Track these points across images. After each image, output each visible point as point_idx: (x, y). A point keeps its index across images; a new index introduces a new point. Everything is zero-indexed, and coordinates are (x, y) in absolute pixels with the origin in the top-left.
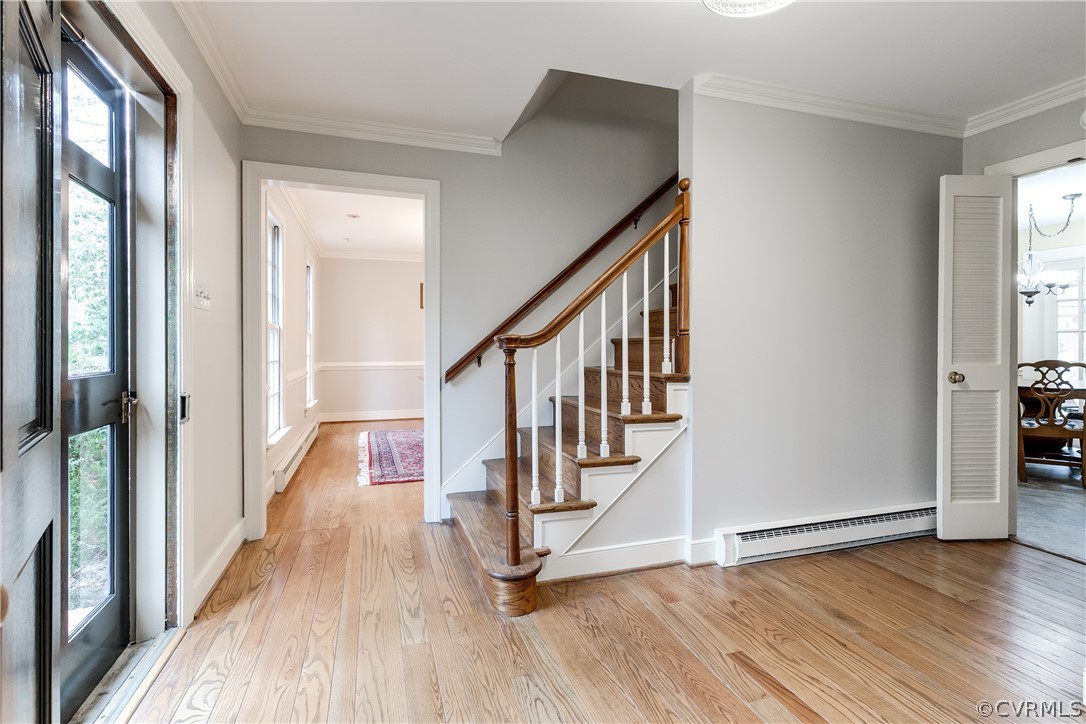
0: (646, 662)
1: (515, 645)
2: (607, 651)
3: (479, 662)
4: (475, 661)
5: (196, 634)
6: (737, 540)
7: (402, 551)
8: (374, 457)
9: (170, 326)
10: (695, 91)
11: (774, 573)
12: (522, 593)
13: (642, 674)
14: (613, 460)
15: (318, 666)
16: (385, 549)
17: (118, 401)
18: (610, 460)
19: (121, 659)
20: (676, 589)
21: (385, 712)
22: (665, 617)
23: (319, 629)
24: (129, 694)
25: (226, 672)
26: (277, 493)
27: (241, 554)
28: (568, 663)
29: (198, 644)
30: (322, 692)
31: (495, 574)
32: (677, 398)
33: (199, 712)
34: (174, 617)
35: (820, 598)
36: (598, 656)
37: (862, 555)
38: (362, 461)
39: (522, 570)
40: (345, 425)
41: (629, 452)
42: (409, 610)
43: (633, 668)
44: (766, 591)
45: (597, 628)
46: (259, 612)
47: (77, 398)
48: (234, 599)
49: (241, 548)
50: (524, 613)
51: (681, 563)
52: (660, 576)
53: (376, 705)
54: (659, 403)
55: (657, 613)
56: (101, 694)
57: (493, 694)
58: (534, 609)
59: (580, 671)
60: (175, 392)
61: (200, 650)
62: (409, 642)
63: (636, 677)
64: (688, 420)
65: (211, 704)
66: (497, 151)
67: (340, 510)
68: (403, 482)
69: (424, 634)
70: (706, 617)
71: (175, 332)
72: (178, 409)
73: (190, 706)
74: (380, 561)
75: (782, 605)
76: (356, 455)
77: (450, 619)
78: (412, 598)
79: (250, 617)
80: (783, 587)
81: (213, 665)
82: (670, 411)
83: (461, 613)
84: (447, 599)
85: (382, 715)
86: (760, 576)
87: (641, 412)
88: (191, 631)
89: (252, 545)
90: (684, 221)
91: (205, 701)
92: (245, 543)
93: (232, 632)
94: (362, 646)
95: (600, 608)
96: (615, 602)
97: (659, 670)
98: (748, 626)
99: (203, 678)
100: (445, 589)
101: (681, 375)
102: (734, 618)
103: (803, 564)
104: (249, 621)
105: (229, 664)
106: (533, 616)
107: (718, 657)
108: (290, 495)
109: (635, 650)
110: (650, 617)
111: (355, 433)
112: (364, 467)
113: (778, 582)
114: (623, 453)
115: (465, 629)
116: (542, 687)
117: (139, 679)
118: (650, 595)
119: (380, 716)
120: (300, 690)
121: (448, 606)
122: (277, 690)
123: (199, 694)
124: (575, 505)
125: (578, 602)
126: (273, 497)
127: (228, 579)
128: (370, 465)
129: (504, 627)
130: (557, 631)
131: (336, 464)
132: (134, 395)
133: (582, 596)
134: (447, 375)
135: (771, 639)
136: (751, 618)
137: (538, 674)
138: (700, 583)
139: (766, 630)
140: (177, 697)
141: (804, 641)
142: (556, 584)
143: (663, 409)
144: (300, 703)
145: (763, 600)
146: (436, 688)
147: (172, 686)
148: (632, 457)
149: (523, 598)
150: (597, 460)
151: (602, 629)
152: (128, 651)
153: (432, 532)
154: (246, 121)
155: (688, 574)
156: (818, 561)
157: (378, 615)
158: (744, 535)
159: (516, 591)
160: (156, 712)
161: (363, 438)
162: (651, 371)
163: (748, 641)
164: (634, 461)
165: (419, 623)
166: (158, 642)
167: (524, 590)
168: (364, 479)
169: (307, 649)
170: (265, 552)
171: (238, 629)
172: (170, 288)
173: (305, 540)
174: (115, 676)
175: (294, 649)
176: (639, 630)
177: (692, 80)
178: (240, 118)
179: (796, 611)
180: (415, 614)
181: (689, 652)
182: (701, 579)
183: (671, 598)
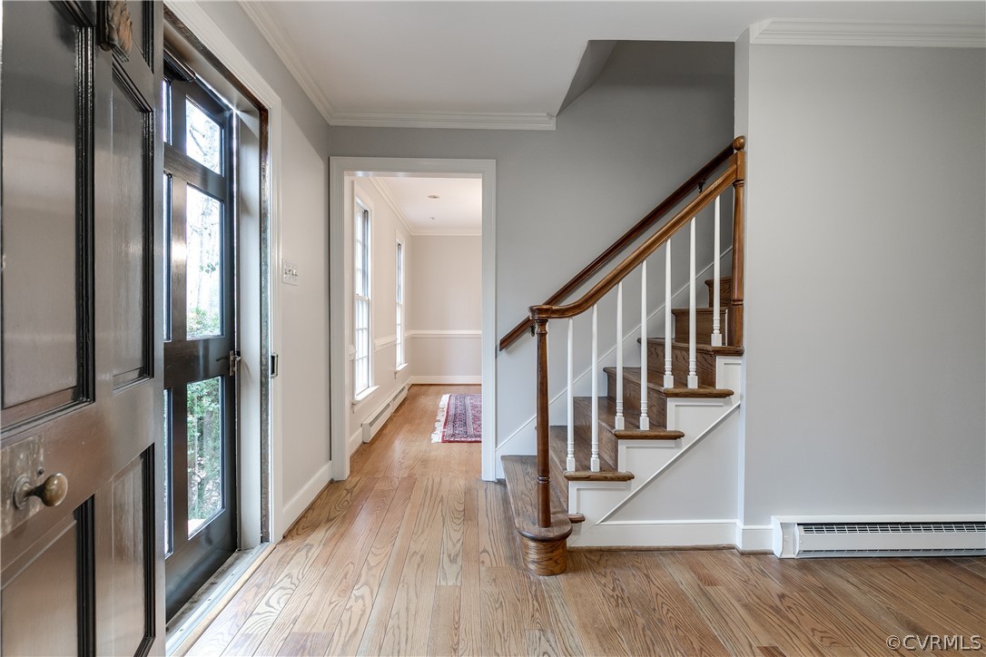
0: (664, 639)
1: (537, 601)
2: (626, 622)
3: (499, 610)
4: (497, 609)
5: (282, 550)
6: (798, 531)
7: (456, 503)
8: (450, 418)
9: (263, 299)
10: (751, 42)
11: (842, 572)
12: (550, 555)
13: (658, 649)
14: (652, 434)
15: (365, 590)
16: (442, 500)
17: (227, 358)
18: (649, 434)
19: (230, 560)
20: (718, 572)
21: (410, 637)
22: (698, 599)
23: (372, 560)
24: (229, 586)
25: (297, 583)
26: (364, 443)
27: (326, 491)
28: (584, 626)
29: (282, 558)
30: (364, 612)
31: (525, 533)
32: (728, 372)
33: (272, 610)
34: (267, 533)
35: (894, 607)
36: (615, 625)
37: (969, 566)
38: (439, 421)
39: (553, 532)
40: (432, 387)
41: (671, 427)
42: (449, 556)
43: (649, 642)
44: (826, 591)
45: (622, 598)
46: (331, 539)
47: (201, 353)
48: (314, 527)
49: (327, 486)
50: (552, 574)
51: (731, 548)
52: (703, 558)
53: (404, 631)
54: (707, 377)
55: (690, 593)
56: (212, 584)
57: (505, 641)
58: (563, 571)
59: (594, 636)
60: (267, 352)
61: (283, 562)
62: (443, 583)
63: (649, 651)
64: (741, 397)
65: (282, 605)
66: (551, 125)
67: (411, 462)
68: (470, 442)
69: (457, 578)
70: (745, 606)
71: (267, 304)
72: (270, 366)
73: (268, 604)
74: (435, 510)
75: (839, 606)
76: (435, 414)
77: (483, 569)
78: (454, 545)
79: (323, 542)
80: (850, 588)
81: (289, 576)
82: (720, 385)
83: (494, 565)
84: (485, 551)
85: (407, 639)
86: (824, 573)
87: (686, 385)
88: (279, 547)
89: (336, 485)
90: (738, 183)
91: (278, 603)
92: (332, 482)
93: (308, 552)
94: (404, 580)
95: (632, 581)
96: (647, 576)
97: (676, 649)
98: (792, 622)
99: (280, 585)
100: (485, 541)
101: (733, 348)
102: (777, 611)
103: (884, 566)
104: (321, 547)
105: (300, 577)
106: (561, 578)
107: (748, 649)
108: (374, 446)
109: (656, 626)
110: (681, 597)
111: (439, 395)
112: (439, 427)
113: (843, 583)
114: (666, 427)
115: (494, 580)
116: (553, 644)
117: (237, 576)
118: (687, 576)
119: (404, 640)
120: (347, 607)
121: (484, 557)
122: (331, 603)
123: (275, 596)
124: (612, 475)
125: (608, 571)
126: (361, 446)
127: (313, 510)
128: (445, 425)
129: (531, 583)
130: (580, 595)
131: (417, 422)
132: (239, 354)
133: (615, 566)
134: (501, 344)
135: (816, 641)
136: (798, 615)
137: (552, 631)
138: (747, 571)
139: (813, 630)
140: (260, 595)
141: (858, 649)
142: (590, 551)
143: (713, 384)
144: (345, 617)
145: (819, 599)
146: (456, 626)
147: (259, 586)
148: (676, 431)
149: (551, 559)
150: (635, 432)
151: (626, 601)
152: (235, 555)
153: (486, 490)
154: (332, 123)
155: (737, 561)
156: (904, 567)
157: (422, 556)
158: (807, 526)
159: (543, 551)
160: (244, 603)
161: (445, 399)
162: (697, 343)
163: (787, 638)
164: (677, 436)
165: (455, 568)
166: (254, 551)
167: (552, 552)
168: (437, 437)
169: (360, 575)
170: (345, 492)
171: (312, 551)
172: (263, 268)
173: (377, 485)
174: (224, 572)
175: (350, 574)
176: (665, 607)
177: (748, 29)
178: (328, 121)
179: (857, 614)
180: (453, 560)
181: (714, 638)
182: (750, 567)
183: (712, 583)
